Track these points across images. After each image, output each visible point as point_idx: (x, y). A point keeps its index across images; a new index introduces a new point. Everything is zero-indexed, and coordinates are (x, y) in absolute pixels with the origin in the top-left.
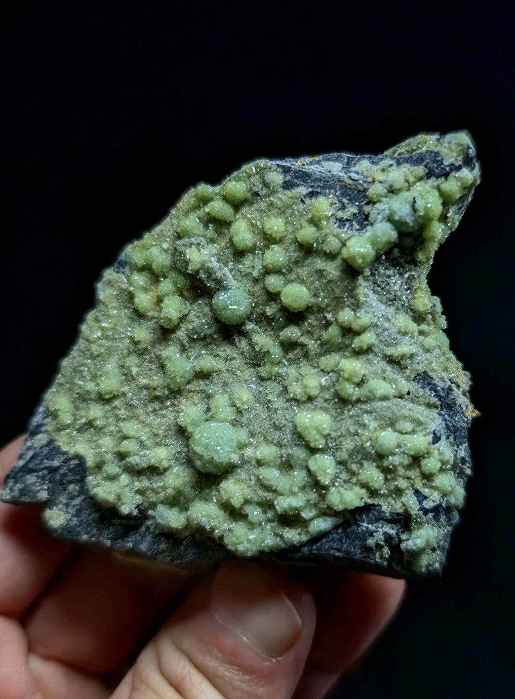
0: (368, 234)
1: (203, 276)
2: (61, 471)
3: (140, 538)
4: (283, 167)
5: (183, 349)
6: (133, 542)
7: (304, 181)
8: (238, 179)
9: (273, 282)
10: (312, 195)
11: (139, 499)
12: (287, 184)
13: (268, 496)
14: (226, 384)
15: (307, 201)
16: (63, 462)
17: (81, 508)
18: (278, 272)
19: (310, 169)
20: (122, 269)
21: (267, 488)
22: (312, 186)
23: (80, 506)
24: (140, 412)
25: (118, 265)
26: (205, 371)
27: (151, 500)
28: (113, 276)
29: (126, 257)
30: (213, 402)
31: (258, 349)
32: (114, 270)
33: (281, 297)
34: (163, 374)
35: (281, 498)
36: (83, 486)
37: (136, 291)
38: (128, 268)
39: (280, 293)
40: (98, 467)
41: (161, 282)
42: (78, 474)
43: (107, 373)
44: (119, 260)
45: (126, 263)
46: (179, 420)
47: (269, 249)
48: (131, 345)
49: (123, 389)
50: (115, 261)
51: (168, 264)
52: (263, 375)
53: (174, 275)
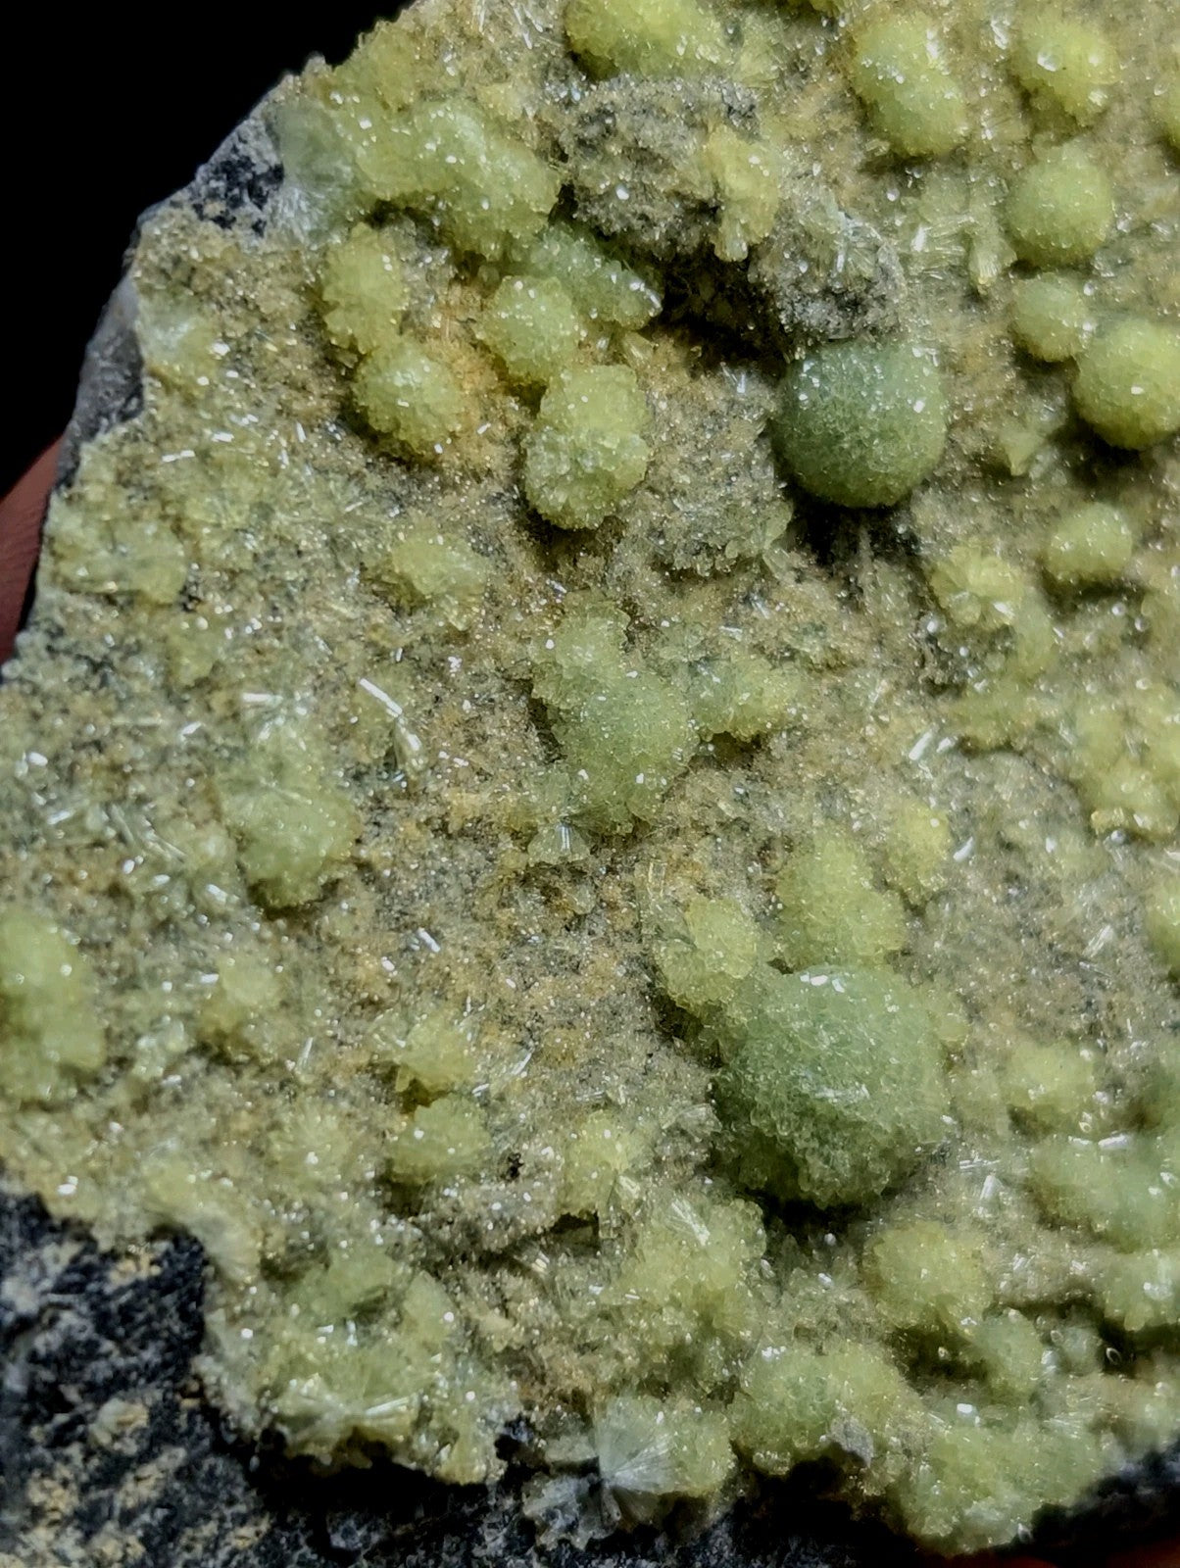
1: (777, 273)
2: (45, 1341)
5: (639, 629)
11: (505, 1397)
14: (829, 790)
16: (61, 1288)
17: (167, 1519)
18: (1078, 266)
20: (249, 207)
21: (1085, 1232)
23: (160, 1513)
25: (220, 185)
26: (746, 733)
27: (567, 1385)
28: (208, 244)
29: (277, 141)
30: (792, 875)
31: (969, 614)
32: (198, 208)
33: (1084, 380)
34: (549, 761)
35: (1135, 1263)
36: (186, 1394)
37: (379, 334)
38: (292, 206)
39: (1070, 363)
40: (278, 1273)
41: (488, 290)
42: (153, 1335)
43: (279, 768)
44: (222, 153)
45: (277, 174)
46: (671, 976)
47: (1032, 159)
48: (381, 615)
49: (363, 853)
50: (205, 159)
51: (541, 195)
52: (988, 734)
53: (575, 255)
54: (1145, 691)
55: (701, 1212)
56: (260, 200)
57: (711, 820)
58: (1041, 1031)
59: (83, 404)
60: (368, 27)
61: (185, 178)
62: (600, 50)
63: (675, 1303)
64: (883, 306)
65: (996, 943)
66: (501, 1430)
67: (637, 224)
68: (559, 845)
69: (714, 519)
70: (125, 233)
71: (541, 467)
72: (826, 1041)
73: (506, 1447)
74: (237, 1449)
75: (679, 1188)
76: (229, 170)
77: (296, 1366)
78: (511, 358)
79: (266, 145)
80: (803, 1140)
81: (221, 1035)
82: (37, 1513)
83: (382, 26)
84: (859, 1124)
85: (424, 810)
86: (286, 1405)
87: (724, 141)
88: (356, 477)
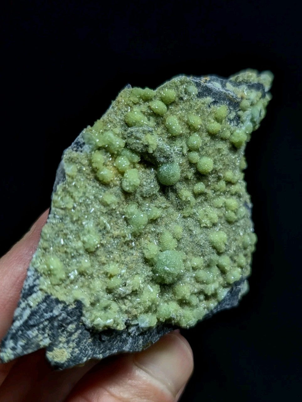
0: (244, 128)
1: (157, 154)
2: (60, 318)
3: (121, 343)
4: (196, 83)
5: (139, 205)
6: (116, 348)
7: (208, 93)
8: (171, 88)
9: (195, 156)
10: (215, 102)
12: (199, 95)
13: (201, 287)
14: (166, 225)
15: (212, 106)
16: (62, 310)
17: (79, 340)
18: (197, 150)
19: (209, 85)
20: (80, 149)
21: (202, 283)
22: (214, 98)
23: (78, 339)
25: (75, 145)
26: (155, 219)
27: (134, 314)
28: (75, 154)
29: (84, 139)
30: (162, 238)
31: (184, 199)
32: (73, 149)
33: (198, 165)
34: (127, 225)
35: (209, 286)
36: (80, 322)
37: (100, 166)
38: (86, 148)
39: (197, 163)
40: (93, 304)
41: (116, 158)
42: (75, 315)
43: (89, 232)
44: (75, 141)
45: (84, 144)
46: (146, 255)
47: (190, 135)
48: (102, 207)
49: (102, 242)
50: (73, 141)
51: (123, 145)
52: (187, 215)
53: (128, 153)
54: (207, 207)
55: (151, 287)
56: (82, 147)
57: (150, 231)
58: (195, 255)
59: (57, 179)
60: (96, 120)
61: (70, 145)
62: (130, 123)
63: (149, 301)
64: (172, 158)
65: (189, 244)
66: (125, 322)
67: (137, 148)
68: (129, 237)
69: (149, 189)
70: (61, 154)
71: (125, 184)
72: (168, 262)
73: (126, 323)
74: (88, 330)
75: (148, 284)
76: (77, 143)
77: (96, 317)
78: (120, 168)
79: (82, 139)
80: (165, 276)
81: (82, 272)
82: (60, 342)
83: (98, 121)
84: (173, 273)
85: (110, 235)
86: (95, 323)
87: (149, 136)
88: (97, 187)
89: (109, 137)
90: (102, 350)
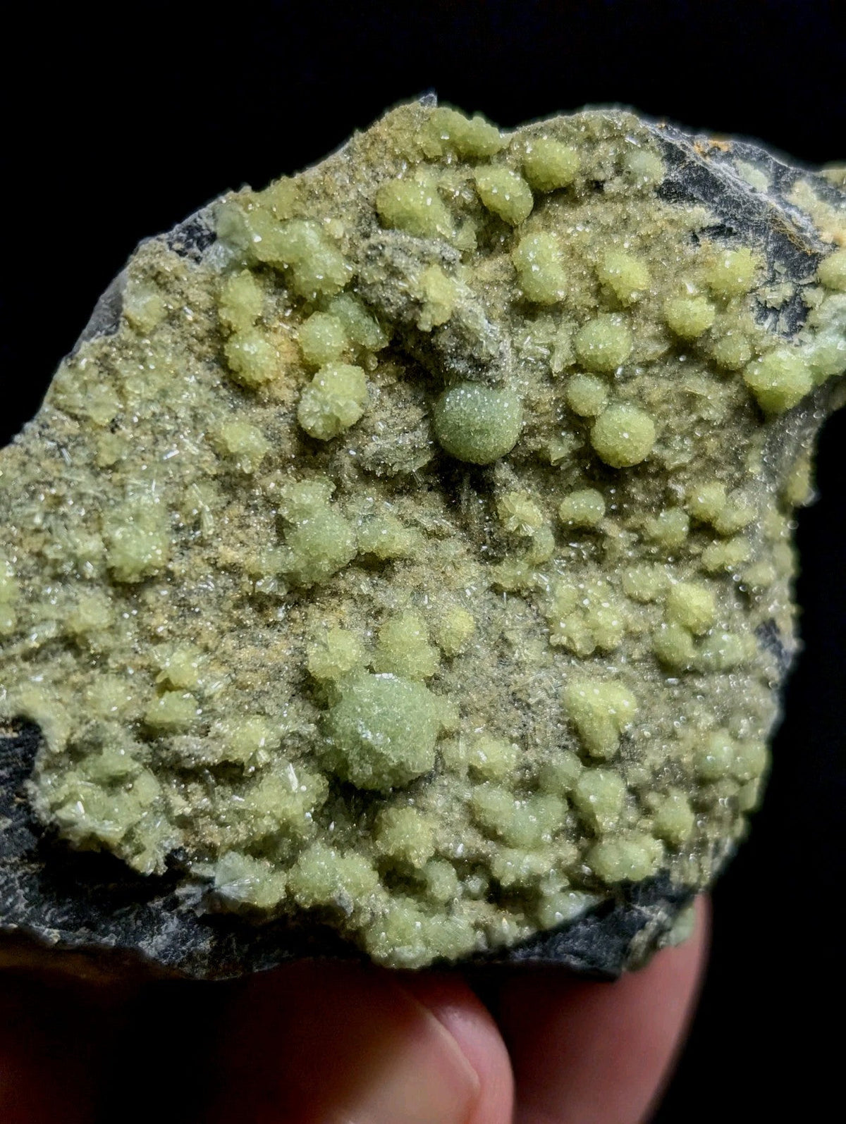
0: (808, 350)
1: (446, 342)
3: (139, 923)
4: (670, 147)
5: (339, 493)
7: (704, 195)
8: (566, 139)
9: (588, 393)
10: (720, 231)
11: (175, 838)
12: (669, 189)
13: (486, 847)
14: (419, 591)
15: (705, 240)
18: (606, 375)
19: (720, 168)
20: (195, 250)
21: (489, 833)
22: (722, 214)
24: (207, 624)
25: (184, 236)
26: (383, 556)
27: (208, 840)
28: (170, 263)
29: (216, 222)
30: (388, 628)
31: (511, 526)
32: (170, 245)
33: (597, 429)
34: (276, 545)
35: (513, 854)
36: (18, 795)
37: (243, 324)
38: (216, 255)
39: (593, 419)
40: (75, 753)
41: (306, 316)
42: (7, 764)
43: (137, 517)
44: (189, 221)
45: (213, 238)
46: (311, 661)
47: (595, 317)
48: (209, 456)
49: (170, 566)
50: (180, 221)
51: (341, 278)
52: (508, 585)
53: (351, 309)
54: (594, 583)
55: (298, 775)
56: (202, 248)
57: (355, 592)
58: (495, 729)
59: (92, 322)
60: (277, 177)
61: (167, 228)
62: (388, 215)
63: (273, 816)
64: (497, 370)
65: (486, 685)
66: (168, 852)
67: (384, 302)
68: (268, 586)
69: (390, 451)
70: (130, 248)
71: (307, 406)
72: (377, 710)
73: (170, 860)
74: (35, 827)
75: (291, 761)
76: (190, 230)
77: (72, 798)
78: (306, 350)
79: (210, 222)
80: (353, 756)
81: (75, 635)
83: (284, 179)
84: (382, 754)
85: (208, 553)
86: (63, 814)
87: (435, 272)
88: (215, 389)
89: (302, 239)
90: (66, 918)
